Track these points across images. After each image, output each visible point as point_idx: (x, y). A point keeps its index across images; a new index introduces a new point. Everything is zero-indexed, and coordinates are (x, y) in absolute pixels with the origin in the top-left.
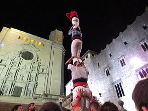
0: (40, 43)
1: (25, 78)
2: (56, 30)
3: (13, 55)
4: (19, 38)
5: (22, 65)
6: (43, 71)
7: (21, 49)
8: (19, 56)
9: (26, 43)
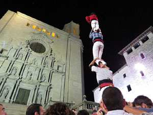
0: (53, 34)
1: (34, 78)
2: (72, 22)
3: (19, 45)
4: (28, 25)
5: (30, 59)
6: (58, 69)
7: (29, 38)
8: (27, 47)
9: (36, 32)
